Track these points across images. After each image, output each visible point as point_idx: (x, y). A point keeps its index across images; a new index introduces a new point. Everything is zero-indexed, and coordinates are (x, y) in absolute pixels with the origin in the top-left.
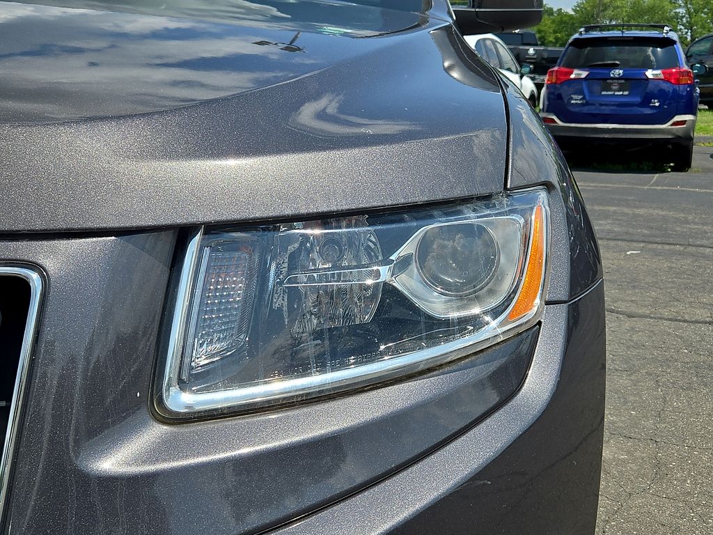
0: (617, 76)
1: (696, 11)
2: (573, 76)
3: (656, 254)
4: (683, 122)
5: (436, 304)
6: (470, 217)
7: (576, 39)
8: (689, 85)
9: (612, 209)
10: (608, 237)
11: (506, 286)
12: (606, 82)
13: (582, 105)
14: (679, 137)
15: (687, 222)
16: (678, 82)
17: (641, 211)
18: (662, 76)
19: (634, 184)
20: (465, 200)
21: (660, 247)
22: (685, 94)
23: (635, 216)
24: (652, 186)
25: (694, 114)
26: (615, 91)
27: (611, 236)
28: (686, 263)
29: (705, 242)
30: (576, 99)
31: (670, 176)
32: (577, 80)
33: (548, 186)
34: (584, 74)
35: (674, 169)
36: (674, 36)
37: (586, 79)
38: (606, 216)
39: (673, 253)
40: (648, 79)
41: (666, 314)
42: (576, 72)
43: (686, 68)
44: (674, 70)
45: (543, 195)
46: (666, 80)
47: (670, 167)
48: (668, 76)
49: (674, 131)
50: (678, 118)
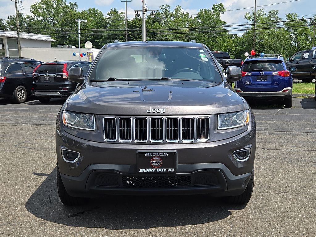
0: (262, 74)
1: (299, 35)
2: (246, 75)
3: (277, 134)
4: (287, 90)
5: (239, 122)
6: (242, 112)
7: (246, 61)
8: (288, 77)
9: (263, 121)
10: (262, 130)
11: (245, 119)
12: (258, 76)
13: (250, 85)
14: (286, 95)
15: (288, 125)
16: (284, 76)
17: (273, 122)
18: (278, 74)
19: (270, 113)
20: (241, 111)
21: (278, 132)
22: (287, 80)
23: (270, 123)
24: (277, 113)
25: (291, 86)
26: (262, 79)
27: (263, 130)
28: (286, 136)
29: (293, 131)
30: (248, 83)
31: (284, 110)
32: (248, 76)
33: (248, 110)
34: (250, 74)
35: (286, 107)
36: (282, 59)
37: (251, 75)
38: (261, 124)
39: (283, 134)
40: (273, 75)
41: (278, 148)
42: (247, 73)
43: (287, 71)
44: (282, 72)
45: (248, 111)
46: (280, 75)
47: (284, 107)
48: (280, 74)
49: (284, 93)
50: (285, 89)
